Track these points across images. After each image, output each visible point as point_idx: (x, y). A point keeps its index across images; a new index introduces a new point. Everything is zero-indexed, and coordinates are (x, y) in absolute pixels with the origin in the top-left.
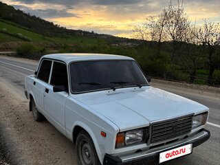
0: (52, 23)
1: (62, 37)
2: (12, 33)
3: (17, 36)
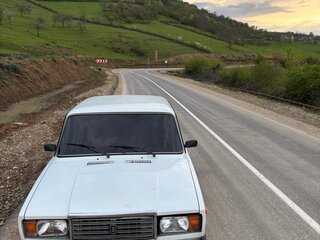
0: (246, 24)
1: (259, 45)
2: (189, 42)
3: (194, 47)
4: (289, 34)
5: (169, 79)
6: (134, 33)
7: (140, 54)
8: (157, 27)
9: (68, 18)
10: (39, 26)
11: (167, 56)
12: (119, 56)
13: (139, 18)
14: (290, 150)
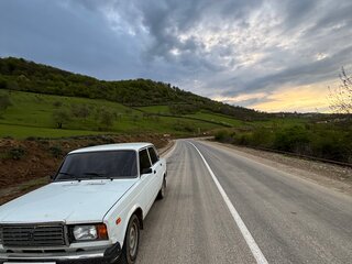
1: (262, 121)
4: (281, 113)
5: (204, 143)
6: (186, 120)
7: (190, 130)
8: (200, 115)
9: (150, 114)
10: (135, 119)
11: (205, 130)
12: (178, 132)
13: (189, 111)
14: (259, 180)
